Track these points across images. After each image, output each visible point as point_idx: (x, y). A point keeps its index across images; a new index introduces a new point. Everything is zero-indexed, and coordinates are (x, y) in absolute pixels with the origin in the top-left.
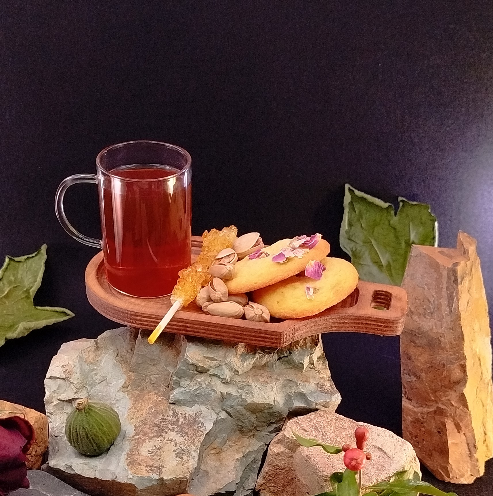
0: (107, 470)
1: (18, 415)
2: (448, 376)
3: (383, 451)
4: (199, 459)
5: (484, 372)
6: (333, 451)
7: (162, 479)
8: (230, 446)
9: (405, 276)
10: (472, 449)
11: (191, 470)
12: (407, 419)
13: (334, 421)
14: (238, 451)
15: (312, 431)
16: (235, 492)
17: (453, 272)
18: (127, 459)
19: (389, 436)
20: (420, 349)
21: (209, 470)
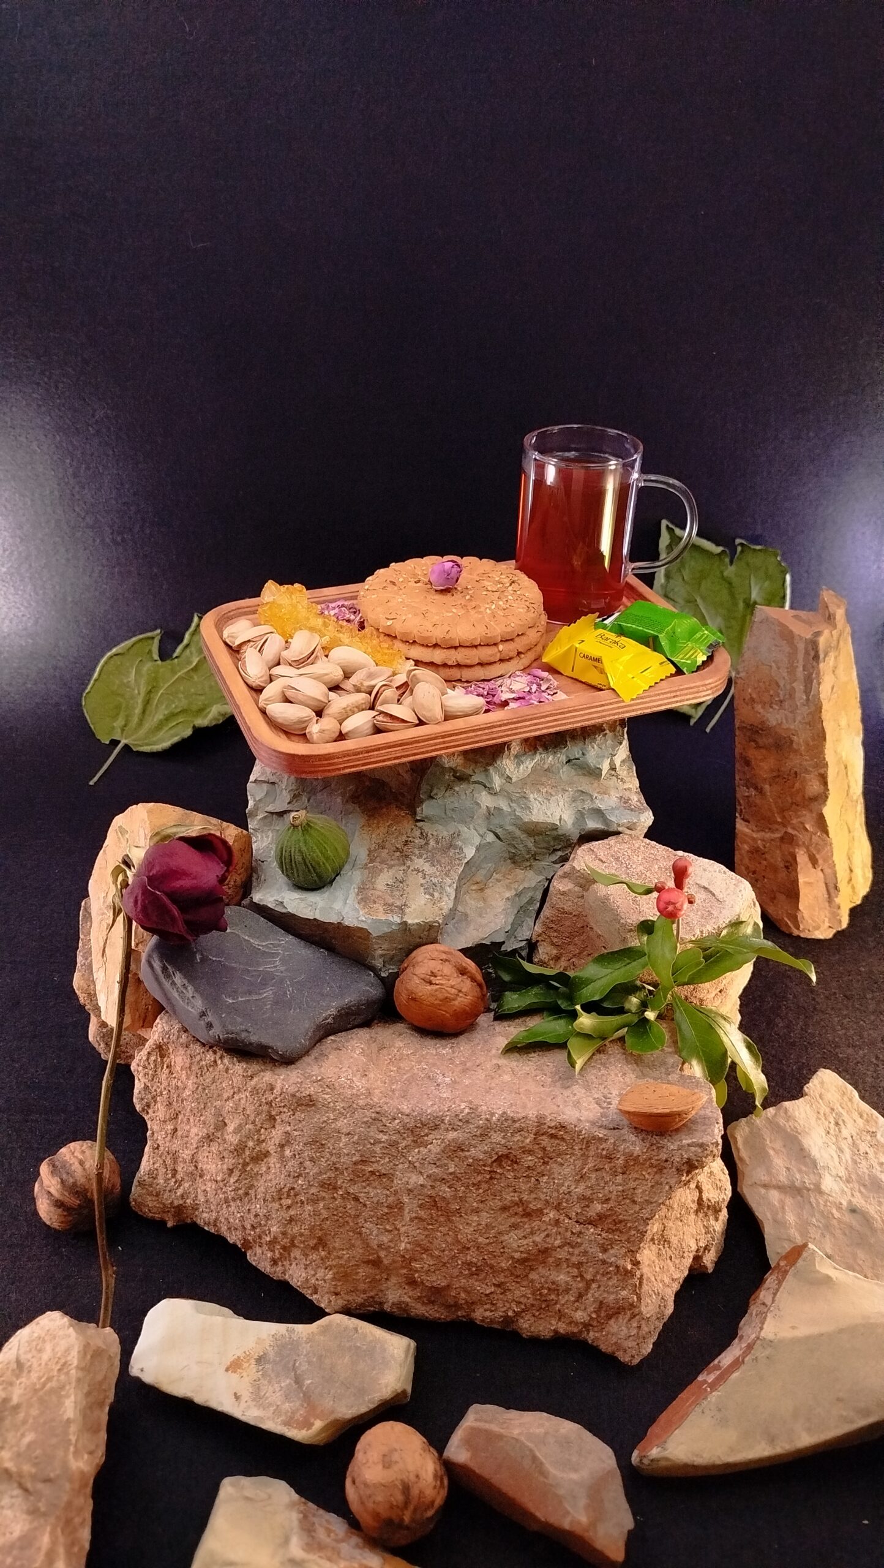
0: (331, 908)
1: (212, 832)
2: (802, 790)
3: (711, 892)
4: (456, 897)
5: (852, 784)
6: (641, 891)
7: (405, 923)
8: (498, 881)
9: (745, 650)
10: (832, 890)
11: (445, 911)
12: (743, 848)
13: (642, 848)
14: (508, 888)
15: (611, 862)
16: (503, 943)
17: (813, 644)
18: (358, 895)
19: (719, 872)
20: (764, 751)
21: (469, 912)
